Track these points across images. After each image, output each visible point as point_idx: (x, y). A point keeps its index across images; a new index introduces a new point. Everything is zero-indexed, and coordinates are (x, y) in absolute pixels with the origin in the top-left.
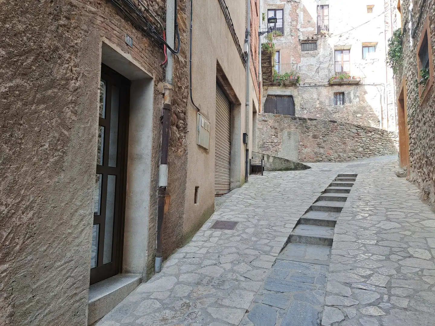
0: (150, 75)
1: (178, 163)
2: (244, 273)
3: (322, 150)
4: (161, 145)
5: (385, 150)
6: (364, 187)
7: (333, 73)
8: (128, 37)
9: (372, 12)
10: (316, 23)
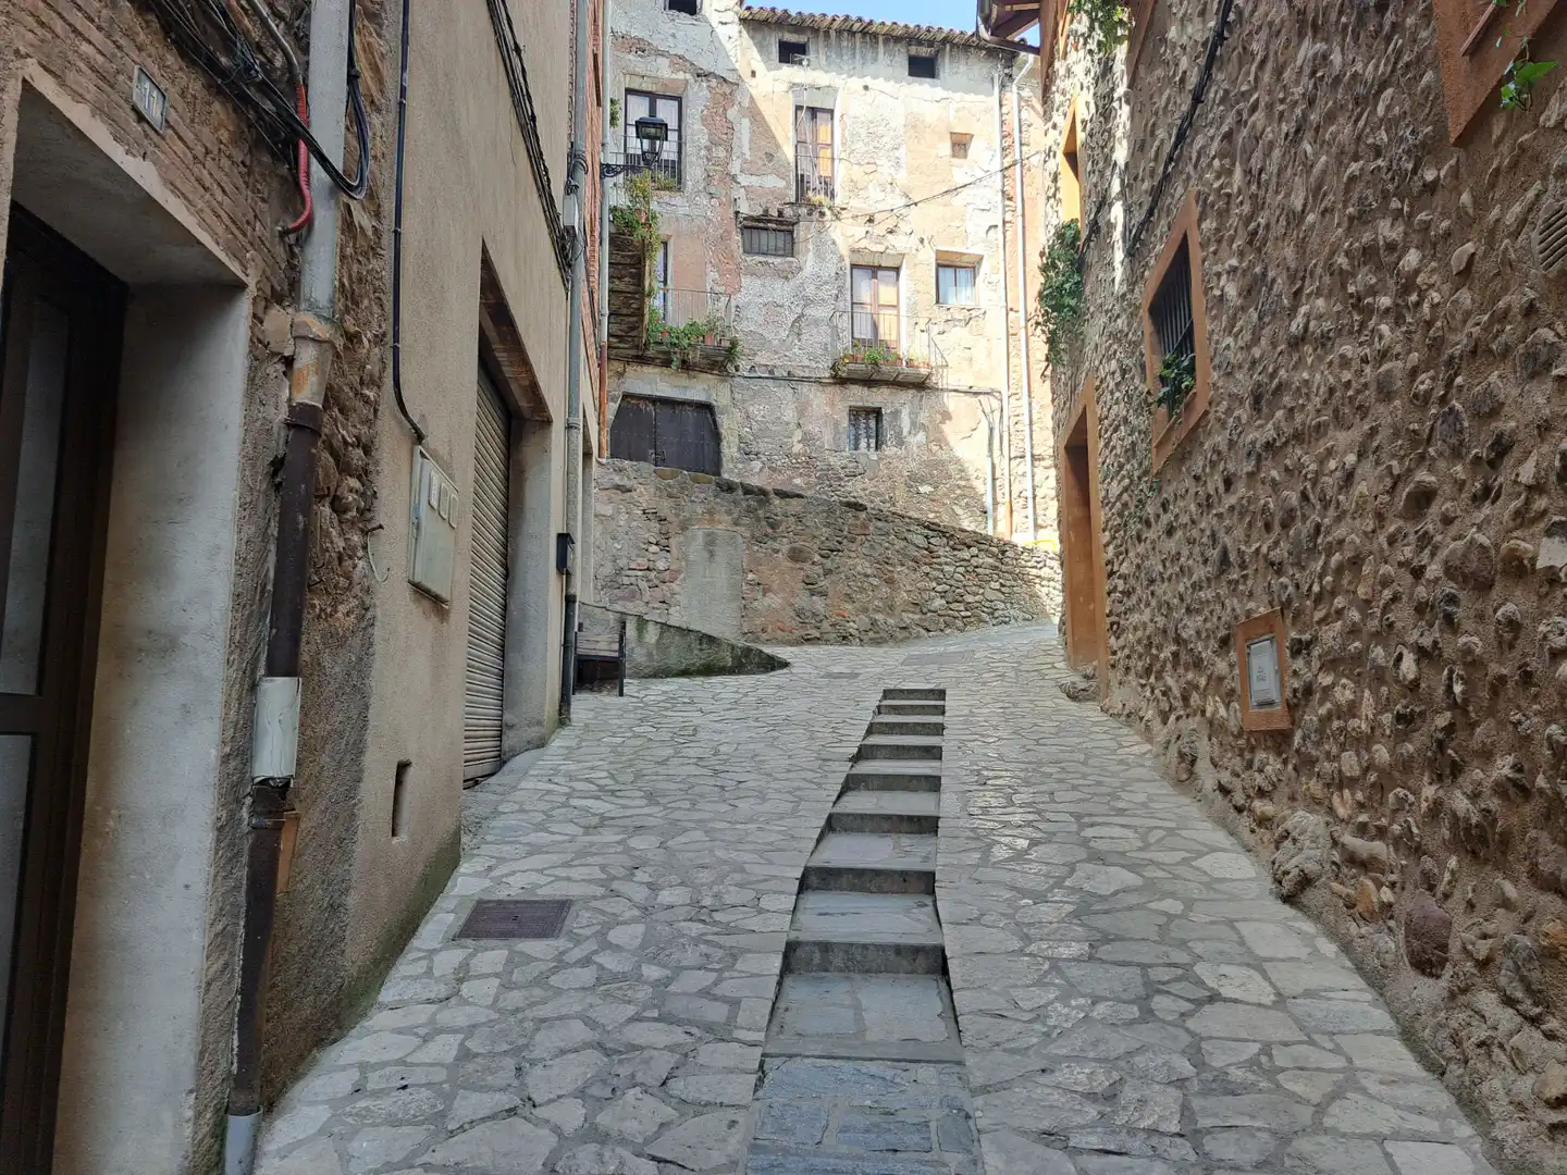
0: (235, 267)
1: (334, 665)
2: (647, 1141)
3: (819, 604)
4: (270, 587)
5: (1009, 605)
6: (983, 736)
7: (847, 341)
8: (147, 85)
9: (966, 157)
10: (793, 165)
